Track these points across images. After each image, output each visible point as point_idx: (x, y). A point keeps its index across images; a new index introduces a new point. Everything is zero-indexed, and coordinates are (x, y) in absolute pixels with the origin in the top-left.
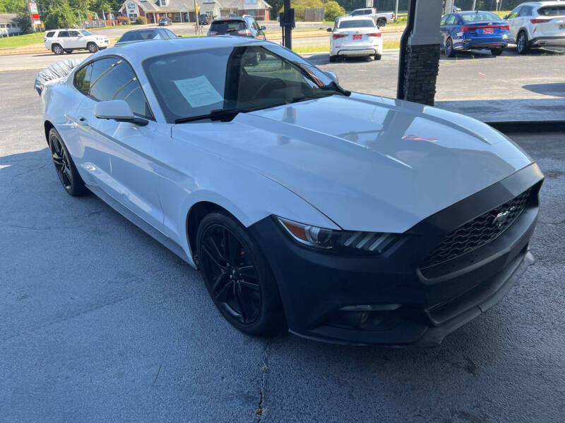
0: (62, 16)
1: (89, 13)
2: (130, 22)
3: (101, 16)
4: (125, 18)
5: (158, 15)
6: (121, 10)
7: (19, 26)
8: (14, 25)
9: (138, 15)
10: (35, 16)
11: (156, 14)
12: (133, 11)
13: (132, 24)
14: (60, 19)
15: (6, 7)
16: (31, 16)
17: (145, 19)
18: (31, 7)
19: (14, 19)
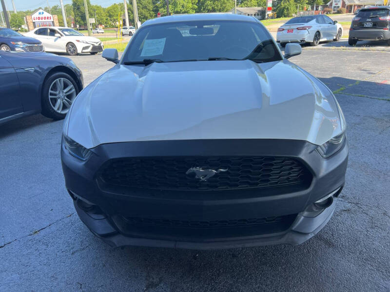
0: (288, 9)
1: (305, 6)
2: (333, 12)
3: (312, 8)
4: (329, 9)
5: (356, 7)
6: (328, 4)
7: (261, 15)
8: (258, 15)
9: (340, 7)
10: (270, 9)
11: (354, 6)
12: (337, 4)
13: (334, 13)
14: (285, 10)
15: (258, 3)
16: (267, 8)
17: (345, 9)
18: (268, 3)
19: (259, 11)
